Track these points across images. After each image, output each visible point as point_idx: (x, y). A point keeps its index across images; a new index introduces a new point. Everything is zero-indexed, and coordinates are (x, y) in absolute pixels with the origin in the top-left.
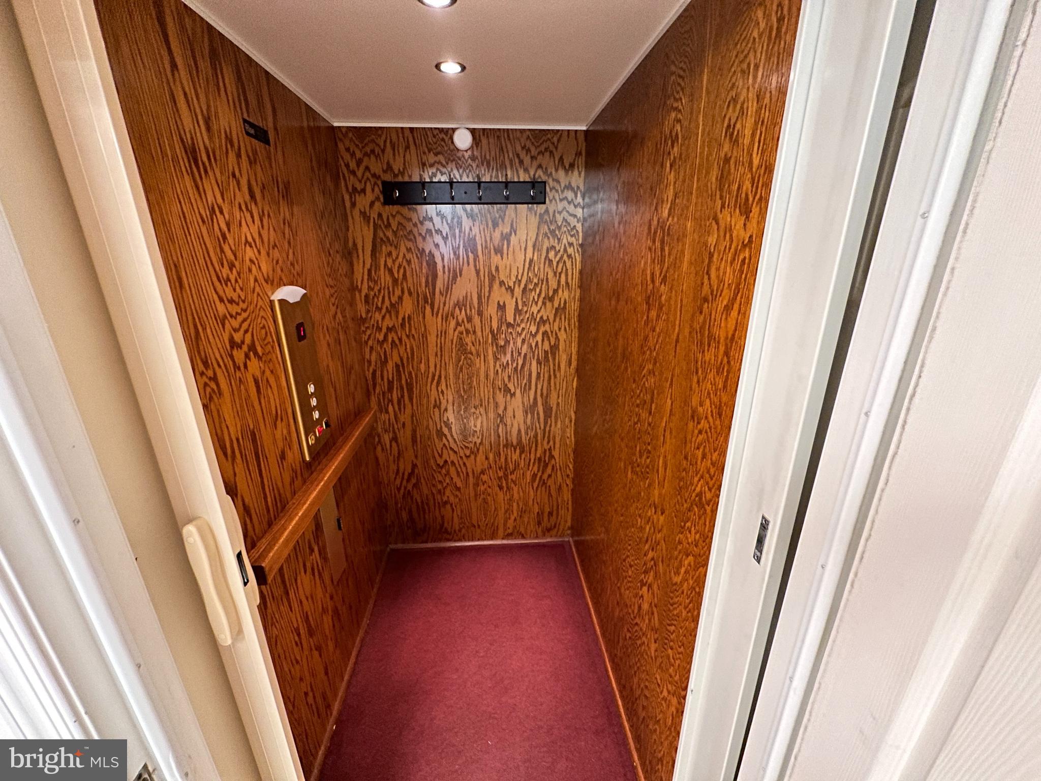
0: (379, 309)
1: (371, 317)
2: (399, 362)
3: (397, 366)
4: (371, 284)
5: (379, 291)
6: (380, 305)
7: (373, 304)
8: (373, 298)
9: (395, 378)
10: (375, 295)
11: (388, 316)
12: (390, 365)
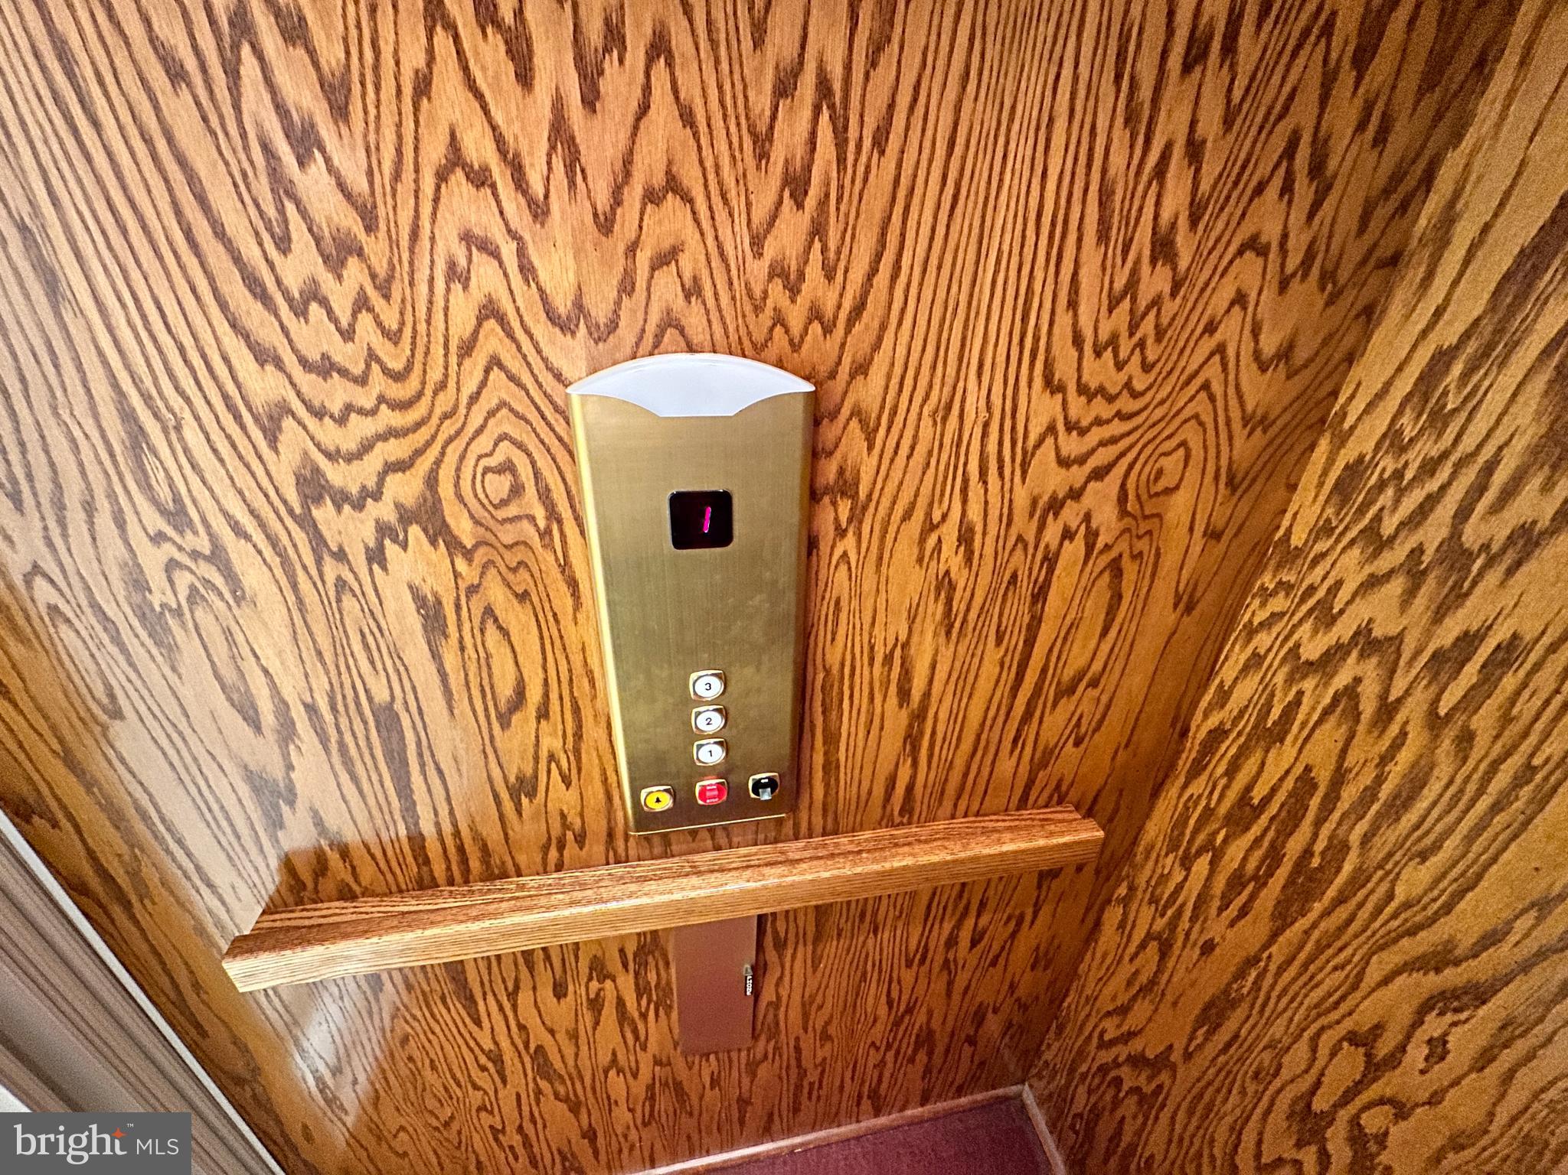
0: (1375, 541)
1: (1323, 555)
2: (1323, 776)
3: (1307, 782)
4: (1409, 427)
5: (1429, 467)
6: (1388, 527)
7: (1362, 511)
8: (1382, 485)
9: (1273, 808)
10: (1398, 474)
11: (1396, 586)
12: (1282, 759)
